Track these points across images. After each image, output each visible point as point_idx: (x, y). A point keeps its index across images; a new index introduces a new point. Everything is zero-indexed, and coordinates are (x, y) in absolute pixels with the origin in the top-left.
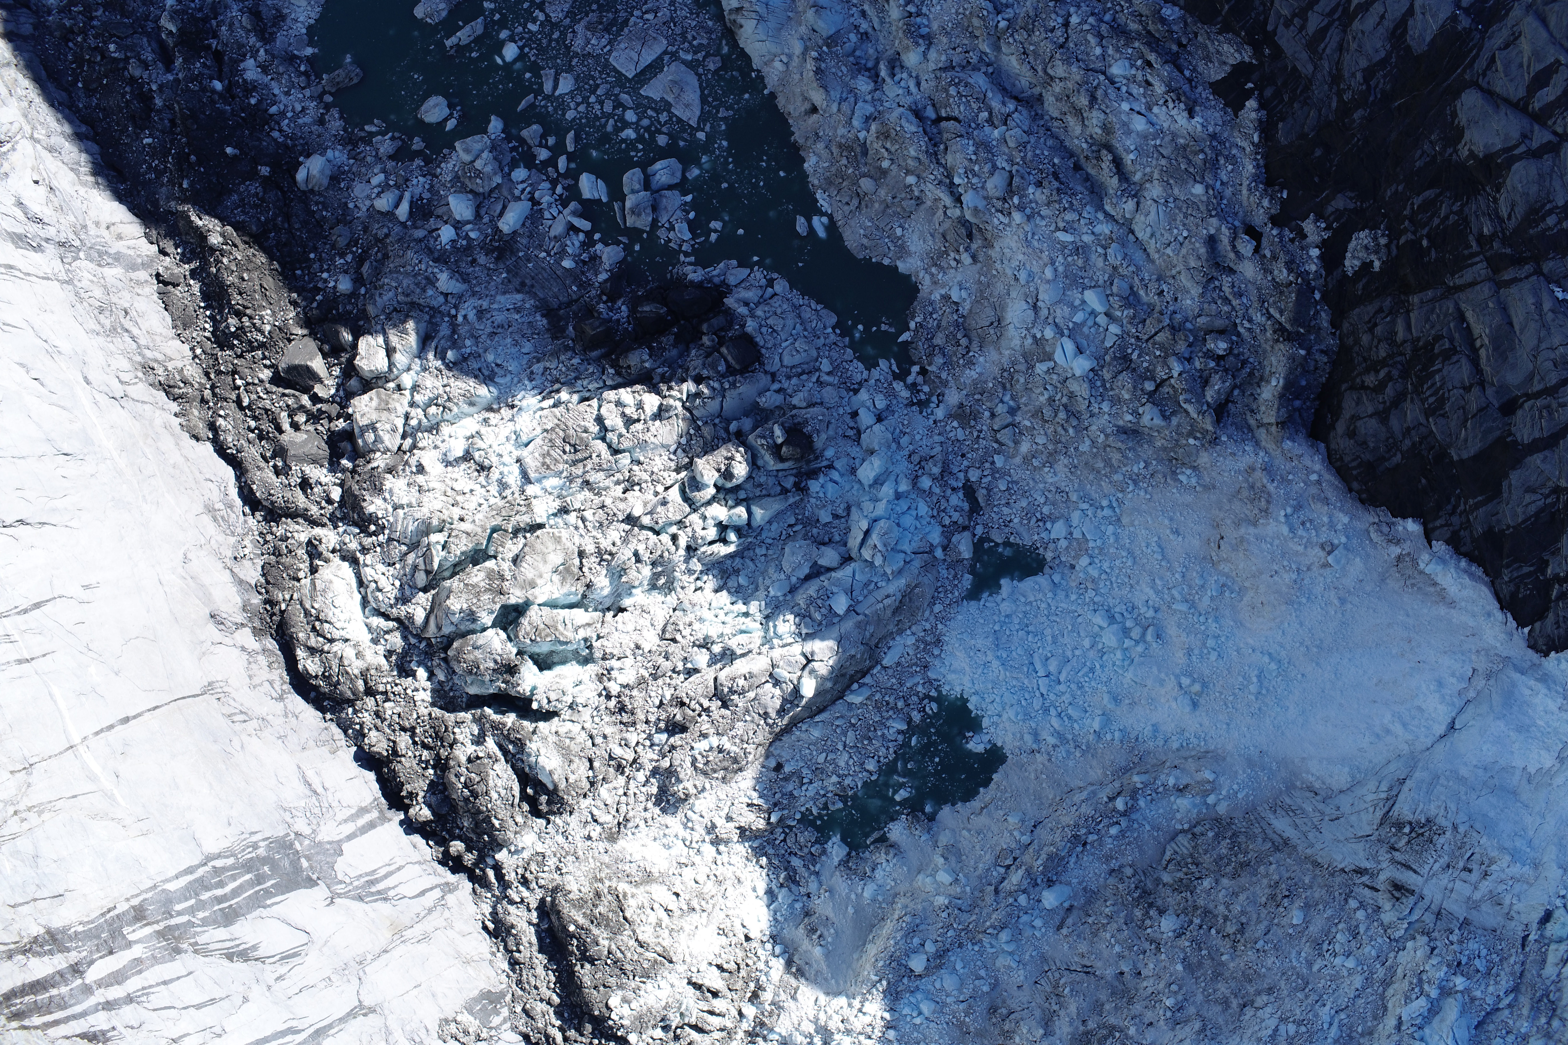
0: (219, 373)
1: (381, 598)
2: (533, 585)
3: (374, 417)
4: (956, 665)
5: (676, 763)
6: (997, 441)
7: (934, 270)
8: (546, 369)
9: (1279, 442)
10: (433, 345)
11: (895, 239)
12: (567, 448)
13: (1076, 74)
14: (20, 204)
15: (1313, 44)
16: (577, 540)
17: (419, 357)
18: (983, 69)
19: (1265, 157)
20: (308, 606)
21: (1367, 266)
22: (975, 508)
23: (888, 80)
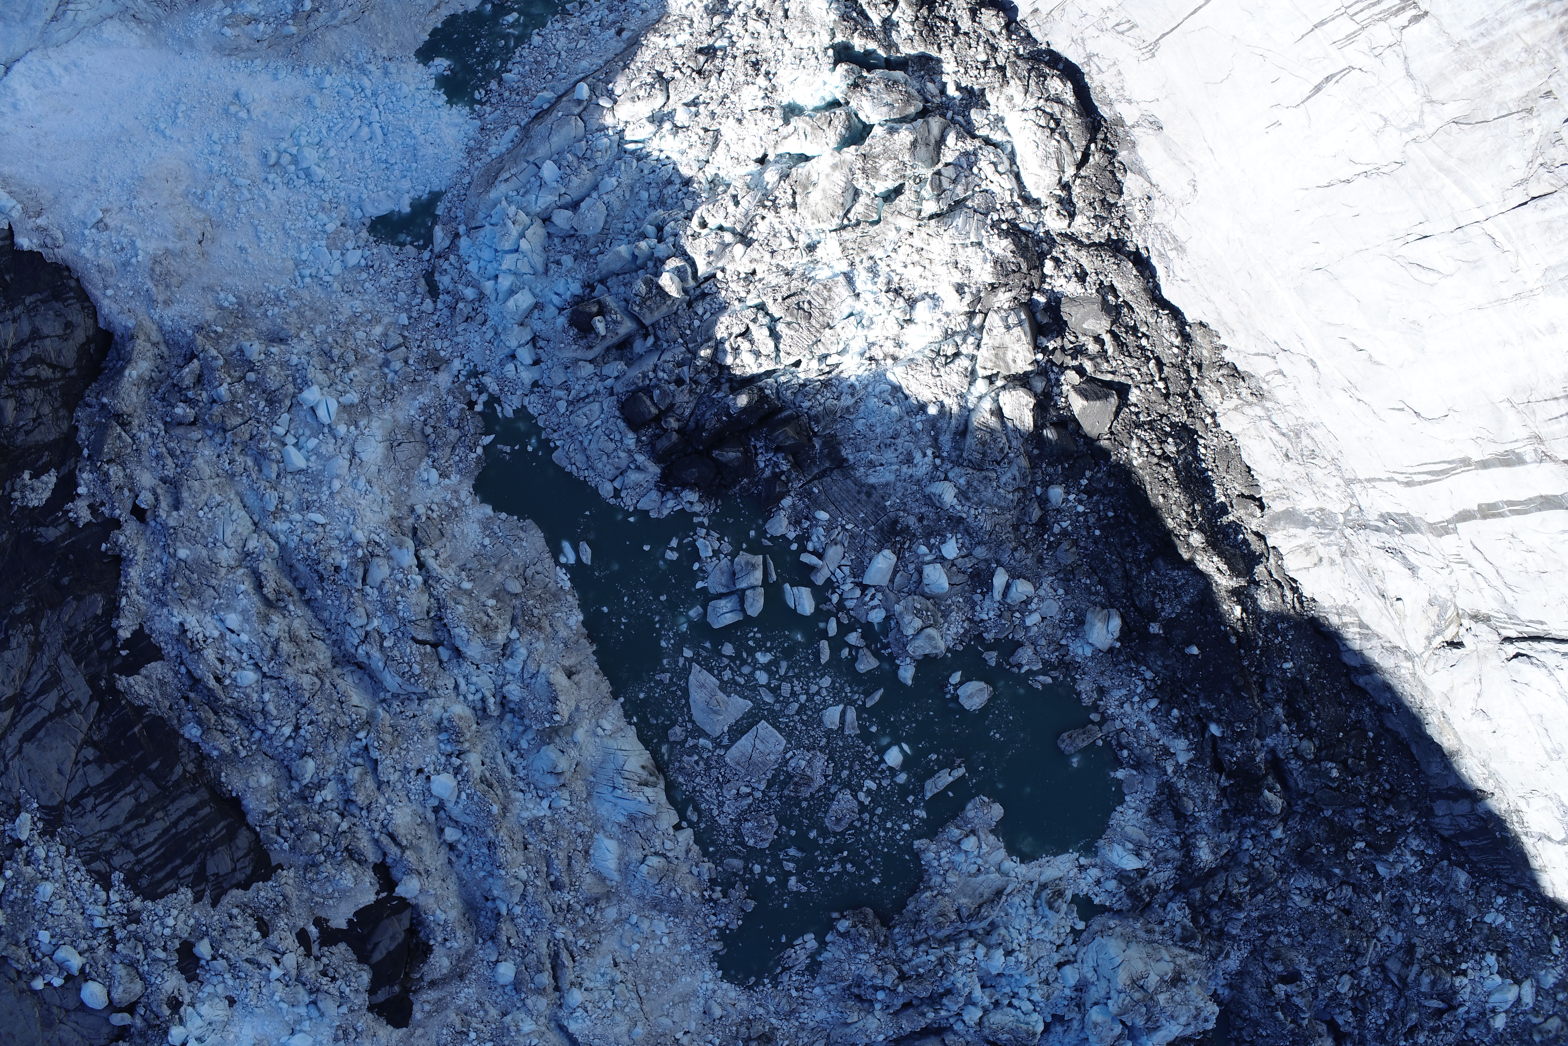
0: (1184, 396)
1: (992, 156)
2: (835, 167)
3: (1008, 339)
4: (454, 131)
5: (707, 20)
6: (404, 337)
7: (456, 504)
8: (838, 398)
9: (139, 325)
10: (953, 421)
11: (493, 535)
12: (806, 306)
13: (290, 675)
14: (1412, 569)
15: (55, 680)
16: (797, 219)
17: (970, 411)
18: (389, 695)
19: (118, 584)
20: (1064, 143)
21: (35, 476)
22: (429, 277)
23: (488, 694)
